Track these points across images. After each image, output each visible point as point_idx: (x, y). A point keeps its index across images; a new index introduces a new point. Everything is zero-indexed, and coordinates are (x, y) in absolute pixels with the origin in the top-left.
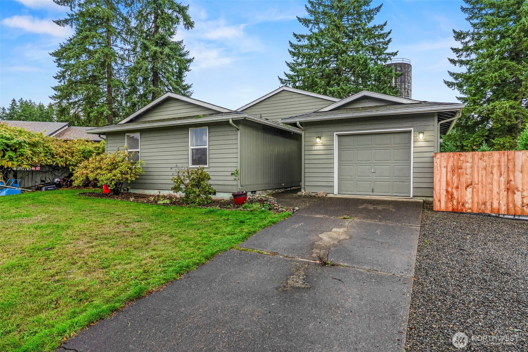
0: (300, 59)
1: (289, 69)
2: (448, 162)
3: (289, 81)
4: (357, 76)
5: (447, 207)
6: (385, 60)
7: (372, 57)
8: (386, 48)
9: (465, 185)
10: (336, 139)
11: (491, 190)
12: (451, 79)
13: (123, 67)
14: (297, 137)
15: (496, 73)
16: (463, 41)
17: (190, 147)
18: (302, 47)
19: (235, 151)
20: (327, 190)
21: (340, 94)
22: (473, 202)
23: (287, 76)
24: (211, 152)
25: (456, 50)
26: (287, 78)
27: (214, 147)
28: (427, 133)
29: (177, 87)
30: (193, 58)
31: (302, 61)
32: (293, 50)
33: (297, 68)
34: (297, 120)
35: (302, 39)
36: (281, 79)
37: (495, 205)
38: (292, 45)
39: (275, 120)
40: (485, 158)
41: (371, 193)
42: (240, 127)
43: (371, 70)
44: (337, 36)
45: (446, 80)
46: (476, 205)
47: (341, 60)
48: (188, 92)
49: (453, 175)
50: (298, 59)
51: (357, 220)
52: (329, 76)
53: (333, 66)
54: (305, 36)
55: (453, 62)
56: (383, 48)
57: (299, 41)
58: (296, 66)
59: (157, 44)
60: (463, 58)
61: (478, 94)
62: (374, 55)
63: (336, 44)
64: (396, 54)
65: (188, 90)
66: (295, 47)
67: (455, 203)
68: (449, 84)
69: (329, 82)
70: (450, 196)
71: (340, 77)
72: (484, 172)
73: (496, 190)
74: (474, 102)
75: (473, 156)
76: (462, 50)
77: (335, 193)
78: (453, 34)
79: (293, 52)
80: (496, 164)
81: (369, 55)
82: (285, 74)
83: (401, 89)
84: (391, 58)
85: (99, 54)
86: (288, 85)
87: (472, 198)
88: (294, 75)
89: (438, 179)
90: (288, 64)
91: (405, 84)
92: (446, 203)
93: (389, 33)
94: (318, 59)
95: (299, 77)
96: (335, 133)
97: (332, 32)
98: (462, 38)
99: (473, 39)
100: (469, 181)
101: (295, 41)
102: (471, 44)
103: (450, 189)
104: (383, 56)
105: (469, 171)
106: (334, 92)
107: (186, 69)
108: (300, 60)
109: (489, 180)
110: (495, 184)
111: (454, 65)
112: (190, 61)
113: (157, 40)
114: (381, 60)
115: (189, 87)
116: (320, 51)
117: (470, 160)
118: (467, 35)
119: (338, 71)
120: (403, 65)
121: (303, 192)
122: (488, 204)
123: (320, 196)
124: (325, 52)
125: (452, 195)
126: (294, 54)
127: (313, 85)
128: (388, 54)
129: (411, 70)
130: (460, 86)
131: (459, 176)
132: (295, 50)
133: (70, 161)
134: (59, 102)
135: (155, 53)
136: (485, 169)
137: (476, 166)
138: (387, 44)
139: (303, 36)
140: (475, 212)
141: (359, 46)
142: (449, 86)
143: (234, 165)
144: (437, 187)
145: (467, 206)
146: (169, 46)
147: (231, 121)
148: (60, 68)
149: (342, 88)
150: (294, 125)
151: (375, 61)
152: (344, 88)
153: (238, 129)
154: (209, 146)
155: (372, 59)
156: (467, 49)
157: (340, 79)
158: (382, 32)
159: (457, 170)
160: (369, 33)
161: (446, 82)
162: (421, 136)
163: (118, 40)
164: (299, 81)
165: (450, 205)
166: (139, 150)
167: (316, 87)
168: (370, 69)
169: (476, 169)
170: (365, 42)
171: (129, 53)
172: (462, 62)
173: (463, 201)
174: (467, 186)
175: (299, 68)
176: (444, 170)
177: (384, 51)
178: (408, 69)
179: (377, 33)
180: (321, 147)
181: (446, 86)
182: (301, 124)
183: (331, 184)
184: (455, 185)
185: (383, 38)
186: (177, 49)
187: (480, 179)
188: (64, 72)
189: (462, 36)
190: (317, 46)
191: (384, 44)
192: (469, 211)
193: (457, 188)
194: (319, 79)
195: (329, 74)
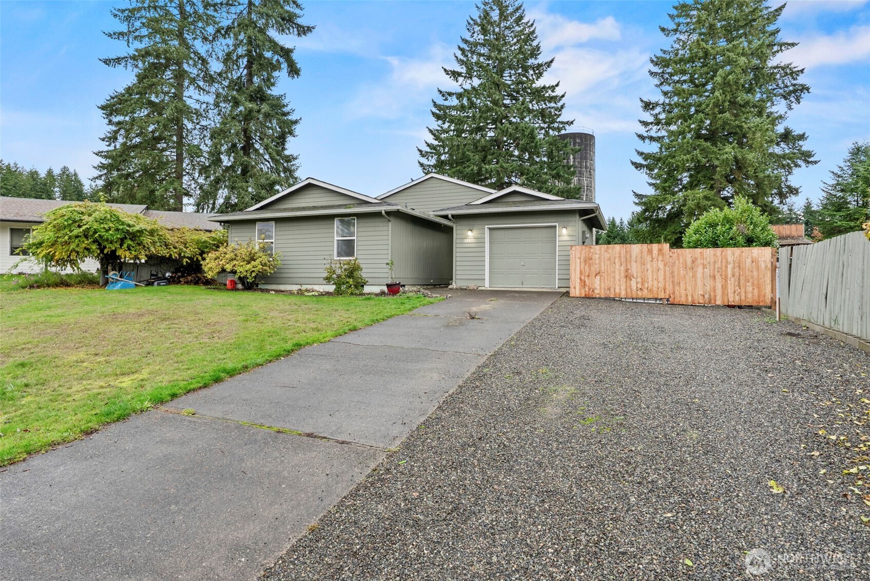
0: (447, 123)
1: (432, 137)
2: (581, 254)
3: (432, 153)
4: (522, 151)
5: (580, 294)
6: (559, 129)
7: (542, 125)
8: (560, 115)
9: (594, 274)
10: (487, 232)
11: (614, 278)
12: (640, 160)
13: (198, 127)
14: (448, 231)
15: (688, 156)
16: (652, 112)
17: (336, 238)
18: (449, 108)
19: (386, 242)
20: (478, 283)
21: (500, 174)
22: (600, 288)
23: (428, 145)
24: (360, 243)
25: (645, 124)
26: (428, 149)
27: (363, 239)
28: (569, 229)
29: (278, 158)
30: (301, 119)
31: (449, 127)
32: (438, 112)
33: (443, 136)
34: (449, 213)
35: (449, 97)
36: (420, 151)
37: (617, 291)
38: (435, 105)
39: (422, 210)
40: (610, 251)
41: (521, 286)
42: (391, 219)
43: (538, 144)
44: (495, 97)
45: (634, 161)
46: (603, 290)
47: (501, 129)
48: (293, 165)
49: (585, 264)
50: (444, 124)
51: (502, 301)
52: (484, 149)
53: (491, 134)
54: (453, 94)
55: (641, 137)
56: (556, 114)
57: (445, 100)
58: (441, 134)
59: (252, 99)
60: (653, 133)
61: (670, 179)
62: (545, 122)
63: (495, 107)
64: (572, 123)
65: (293, 163)
66: (440, 108)
67: (587, 290)
68: (637, 166)
69: (485, 157)
70: (583, 284)
71: (500, 151)
72: (609, 262)
73: (617, 277)
74: (664, 189)
75: (600, 248)
76: (652, 123)
77: (487, 286)
78: (640, 104)
79: (436, 114)
80: (617, 255)
81: (538, 123)
82: (426, 143)
83: (581, 168)
84: (566, 128)
85: (172, 110)
86: (430, 158)
87: (600, 284)
88: (438, 145)
89: (573, 269)
90: (431, 131)
91: (586, 162)
92: (580, 289)
93: (563, 96)
94: (470, 126)
95: (444, 148)
96: (486, 226)
97: (489, 91)
98: (651, 109)
99: (664, 111)
100: (598, 270)
101: (440, 101)
102: (663, 116)
103: (583, 278)
104: (556, 125)
105: (597, 262)
106: (491, 171)
107: (291, 133)
108: (446, 126)
109: (613, 269)
110: (617, 272)
111: (642, 141)
112: (296, 122)
113: (252, 93)
114: (553, 130)
115: (295, 159)
116: (474, 116)
117: (598, 252)
118: (657, 106)
119: (496, 142)
120: (583, 136)
121: (454, 285)
122: (612, 289)
123: (471, 288)
124: (481, 117)
125: (585, 282)
126: (438, 117)
127: (464, 160)
128: (562, 123)
129: (594, 144)
130: (650, 168)
131: (590, 266)
132: (440, 111)
133: (185, 252)
134: (105, 174)
135: (251, 111)
136: (610, 260)
137: (603, 257)
138: (560, 111)
139: (450, 94)
140: (602, 296)
141: (524, 111)
142: (637, 167)
143: (385, 257)
144: (573, 276)
145: (596, 291)
146: (268, 102)
147: (383, 212)
148: (110, 126)
149: (502, 167)
150: (446, 217)
151: (546, 131)
152: (505, 165)
153: (389, 220)
154: (357, 237)
155: (542, 128)
156: (658, 122)
157: (500, 154)
158: (554, 94)
159: (588, 260)
160: (538, 94)
161: (634, 163)
162: (564, 230)
163: (192, 87)
164: (444, 153)
165: (583, 292)
166: (273, 241)
167: (468, 163)
168: (537, 142)
169: (603, 260)
170: (533, 106)
171: (207, 107)
172: (652, 139)
173: (593, 287)
174: (596, 275)
175: (445, 136)
176: (578, 261)
177: (557, 118)
178: (591, 141)
179: (547, 95)
180: (473, 240)
181: (633, 167)
182: (453, 216)
183: (482, 277)
184: (587, 274)
185: (555, 103)
186: (277, 106)
187: (606, 269)
188: (116, 132)
189: (651, 107)
190: (470, 108)
191: (556, 110)
192: (598, 296)
193: (589, 276)
194: (472, 152)
195: (485, 146)
